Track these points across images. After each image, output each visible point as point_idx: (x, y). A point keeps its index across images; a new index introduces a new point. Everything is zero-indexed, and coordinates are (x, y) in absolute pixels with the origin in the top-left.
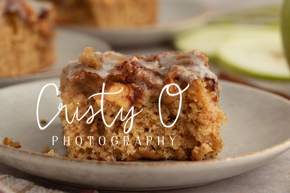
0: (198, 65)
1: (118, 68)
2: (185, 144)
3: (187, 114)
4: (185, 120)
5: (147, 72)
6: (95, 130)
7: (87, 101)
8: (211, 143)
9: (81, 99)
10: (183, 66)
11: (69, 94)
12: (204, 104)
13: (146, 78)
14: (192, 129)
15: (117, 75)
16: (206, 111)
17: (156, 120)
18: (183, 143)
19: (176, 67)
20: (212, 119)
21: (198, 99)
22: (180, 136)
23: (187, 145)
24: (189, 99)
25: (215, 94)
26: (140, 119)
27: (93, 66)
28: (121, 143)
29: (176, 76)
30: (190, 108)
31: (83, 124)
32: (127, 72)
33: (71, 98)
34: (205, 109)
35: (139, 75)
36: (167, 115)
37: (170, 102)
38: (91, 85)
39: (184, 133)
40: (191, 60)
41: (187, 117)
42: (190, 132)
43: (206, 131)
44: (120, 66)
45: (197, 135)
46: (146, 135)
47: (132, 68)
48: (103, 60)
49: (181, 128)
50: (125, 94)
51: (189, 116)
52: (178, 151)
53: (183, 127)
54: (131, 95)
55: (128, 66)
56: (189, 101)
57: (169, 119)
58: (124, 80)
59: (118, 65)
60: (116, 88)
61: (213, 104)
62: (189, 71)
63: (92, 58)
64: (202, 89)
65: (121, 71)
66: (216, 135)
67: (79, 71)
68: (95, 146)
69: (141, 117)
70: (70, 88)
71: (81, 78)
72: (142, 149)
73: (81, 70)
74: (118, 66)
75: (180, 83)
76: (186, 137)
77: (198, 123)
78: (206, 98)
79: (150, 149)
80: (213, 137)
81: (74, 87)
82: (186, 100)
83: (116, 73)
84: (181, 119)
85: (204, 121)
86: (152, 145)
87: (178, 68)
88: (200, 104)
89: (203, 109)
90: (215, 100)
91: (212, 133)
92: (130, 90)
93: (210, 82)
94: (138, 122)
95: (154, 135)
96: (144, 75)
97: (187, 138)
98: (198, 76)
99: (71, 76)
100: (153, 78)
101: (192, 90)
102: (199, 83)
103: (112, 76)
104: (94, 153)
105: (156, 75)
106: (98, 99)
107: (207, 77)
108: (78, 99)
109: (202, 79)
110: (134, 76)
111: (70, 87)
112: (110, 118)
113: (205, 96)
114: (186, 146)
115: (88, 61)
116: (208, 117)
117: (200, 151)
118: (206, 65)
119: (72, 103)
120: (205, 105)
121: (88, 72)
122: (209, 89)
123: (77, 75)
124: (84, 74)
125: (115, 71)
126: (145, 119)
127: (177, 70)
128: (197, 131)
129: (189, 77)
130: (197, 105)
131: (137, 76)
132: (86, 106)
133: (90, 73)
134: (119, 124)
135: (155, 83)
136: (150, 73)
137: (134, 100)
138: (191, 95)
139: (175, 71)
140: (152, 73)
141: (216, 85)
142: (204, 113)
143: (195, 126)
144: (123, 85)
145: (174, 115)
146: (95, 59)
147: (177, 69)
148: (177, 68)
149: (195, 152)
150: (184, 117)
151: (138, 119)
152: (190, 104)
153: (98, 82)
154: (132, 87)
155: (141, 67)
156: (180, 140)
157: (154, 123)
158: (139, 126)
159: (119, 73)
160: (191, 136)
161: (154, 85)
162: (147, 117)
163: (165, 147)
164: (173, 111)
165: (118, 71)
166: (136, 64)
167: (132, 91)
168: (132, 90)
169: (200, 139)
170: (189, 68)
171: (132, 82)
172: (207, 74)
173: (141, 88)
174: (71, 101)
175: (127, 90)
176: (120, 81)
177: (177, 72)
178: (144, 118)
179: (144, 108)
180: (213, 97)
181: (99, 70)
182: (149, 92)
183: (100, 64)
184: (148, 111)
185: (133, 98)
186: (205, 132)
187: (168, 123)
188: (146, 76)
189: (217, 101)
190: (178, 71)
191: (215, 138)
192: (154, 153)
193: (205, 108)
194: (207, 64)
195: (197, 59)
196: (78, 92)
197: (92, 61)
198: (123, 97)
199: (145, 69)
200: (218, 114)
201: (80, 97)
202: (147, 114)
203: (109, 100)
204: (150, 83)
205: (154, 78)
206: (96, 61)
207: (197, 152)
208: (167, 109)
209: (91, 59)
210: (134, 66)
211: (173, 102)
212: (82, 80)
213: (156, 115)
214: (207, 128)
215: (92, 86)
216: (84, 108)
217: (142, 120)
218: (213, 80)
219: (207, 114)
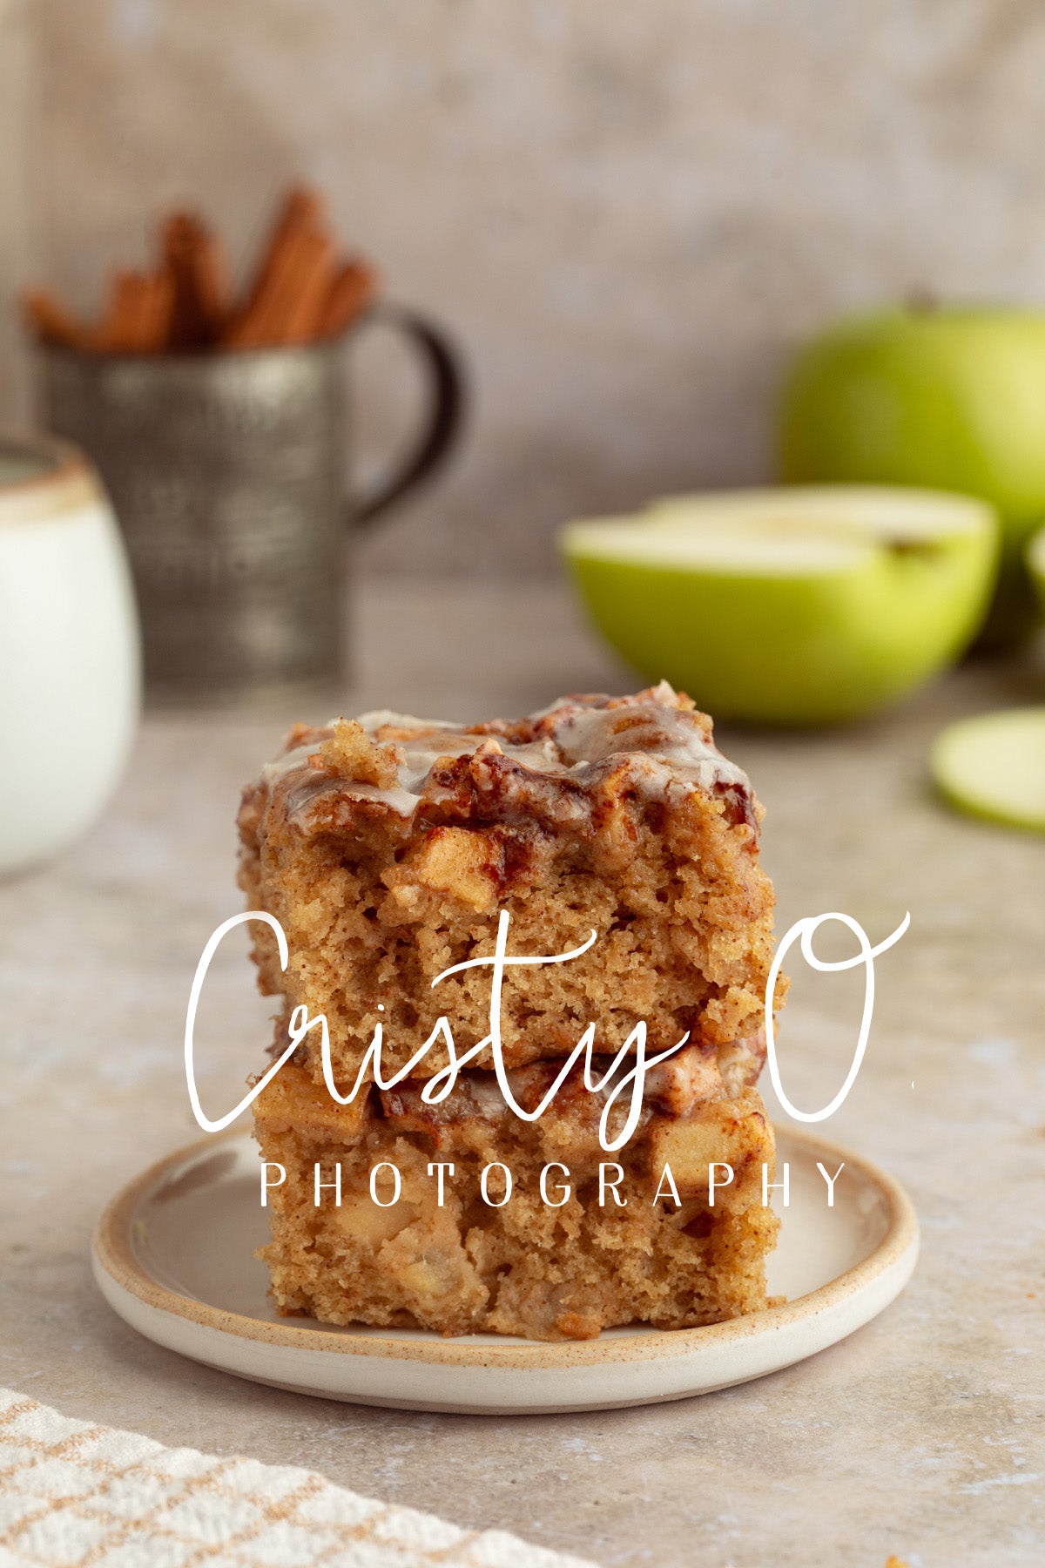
0: (684, 744)
1: (444, 778)
2: (674, 995)
3: (669, 901)
4: (666, 921)
5: (537, 783)
6: (391, 977)
7: (359, 889)
8: (751, 983)
9: (344, 885)
10: (644, 754)
11: (303, 874)
12: (720, 867)
13: (536, 802)
14: (690, 947)
15: (444, 802)
16: (728, 886)
17: (576, 926)
18: (665, 991)
19: (624, 758)
20: (749, 911)
21: (703, 851)
22: (654, 973)
23: (678, 997)
24: (672, 854)
25: (751, 830)
26: (528, 928)
27: (367, 779)
28: (474, 1013)
29: (629, 788)
30: (677, 882)
31: (351, 961)
32: (474, 791)
33: (309, 883)
34: (725, 881)
35: (511, 798)
36: (608, 909)
37: (617, 868)
38: (368, 837)
39: (667, 961)
40: (660, 729)
41: (673, 910)
42: (686, 956)
43: (732, 950)
44: (447, 772)
45: (707, 964)
46: (548, 977)
47: (491, 777)
48: (398, 758)
49: (658, 947)
50: (477, 860)
51: (679, 906)
52: (655, 1019)
53: (663, 944)
54: (497, 862)
55: (476, 770)
56: (674, 859)
57: (616, 919)
58: (467, 815)
59: (441, 772)
60: (447, 845)
61: (747, 862)
62: (663, 766)
63: (365, 753)
64: (712, 819)
65: (454, 789)
66: (764, 958)
67: (328, 799)
68: (395, 1026)
69: (529, 922)
70: (302, 855)
71: (339, 822)
72: (536, 1022)
73: (334, 796)
74: (441, 775)
75: (642, 806)
76: (673, 973)
77: (707, 925)
78: (725, 847)
79: (562, 1018)
80: (755, 965)
81: (314, 850)
82: (665, 859)
83: (441, 797)
84: (652, 917)
85: (728, 918)
86: (569, 1006)
87: (629, 760)
88: (710, 868)
89: (720, 881)
90: (750, 848)
91: (751, 952)
92: (490, 846)
93: (731, 795)
94: (524, 939)
95: (574, 975)
96: (527, 795)
97: (675, 976)
98: (694, 780)
99: (307, 817)
100: (557, 801)
101: (682, 827)
102: (701, 804)
103: (427, 806)
104: (394, 1047)
105: (565, 791)
106: (398, 885)
107: (722, 780)
108: (334, 885)
109: (708, 789)
110: (498, 802)
111: (302, 851)
112: (437, 937)
113: (722, 840)
114: (675, 1002)
115: (351, 765)
116: (736, 905)
117: (725, 1011)
118: (706, 741)
119: (318, 900)
120: (726, 869)
121: (358, 800)
122: (730, 818)
123: (325, 813)
124: (347, 807)
125: (437, 789)
126: (542, 927)
127: (629, 767)
128: (707, 951)
129: (668, 786)
130: (700, 872)
131: (508, 799)
132: (358, 906)
133: (364, 802)
134: (464, 951)
135: (564, 819)
136: (546, 787)
137: (505, 875)
138: (678, 841)
139: (623, 772)
140: (551, 787)
141: (748, 802)
142: (722, 895)
143: (699, 938)
144: (468, 832)
145: (628, 907)
146: (376, 758)
147: (628, 764)
148: (627, 761)
149: (711, 1017)
150: (662, 911)
151: (522, 928)
152: (679, 869)
153: (389, 827)
154: (498, 835)
155: (515, 771)
156: (656, 985)
157: (571, 935)
158: (526, 950)
159: (448, 798)
160: (687, 969)
161: (563, 822)
162: (549, 921)
163: (611, 1007)
164: (628, 896)
165: (444, 789)
166: (499, 763)
167: (497, 849)
168: (496, 847)
169: (716, 975)
170: (661, 757)
171: (495, 821)
172: (719, 770)
173: (525, 837)
174: (312, 894)
175: (481, 846)
176: (454, 820)
177: (631, 774)
178: (539, 923)
179: (537, 892)
180: (744, 840)
181: (388, 788)
182: (548, 845)
183: (390, 770)
184: (550, 902)
185: (501, 872)
186: (730, 953)
187: (613, 932)
188: (533, 799)
189: (757, 851)
190: (632, 770)
191: (761, 967)
192: (576, 1028)
193: (724, 878)
194: (711, 738)
195: (678, 725)
196: (328, 862)
197: (363, 764)
198: (472, 870)
199: (529, 776)
200: (763, 892)
201: (337, 878)
202: (548, 912)
203: (432, 883)
204: (548, 818)
205: (560, 802)
206: (377, 762)
207: (718, 1017)
208: (608, 890)
209: (362, 758)
210: (494, 771)
211: (626, 868)
212: (344, 826)
213: (573, 911)
214: (734, 941)
215: (371, 840)
216: (352, 911)
217: (533, 930)
218: (738, 788)
219: (734, 896)
